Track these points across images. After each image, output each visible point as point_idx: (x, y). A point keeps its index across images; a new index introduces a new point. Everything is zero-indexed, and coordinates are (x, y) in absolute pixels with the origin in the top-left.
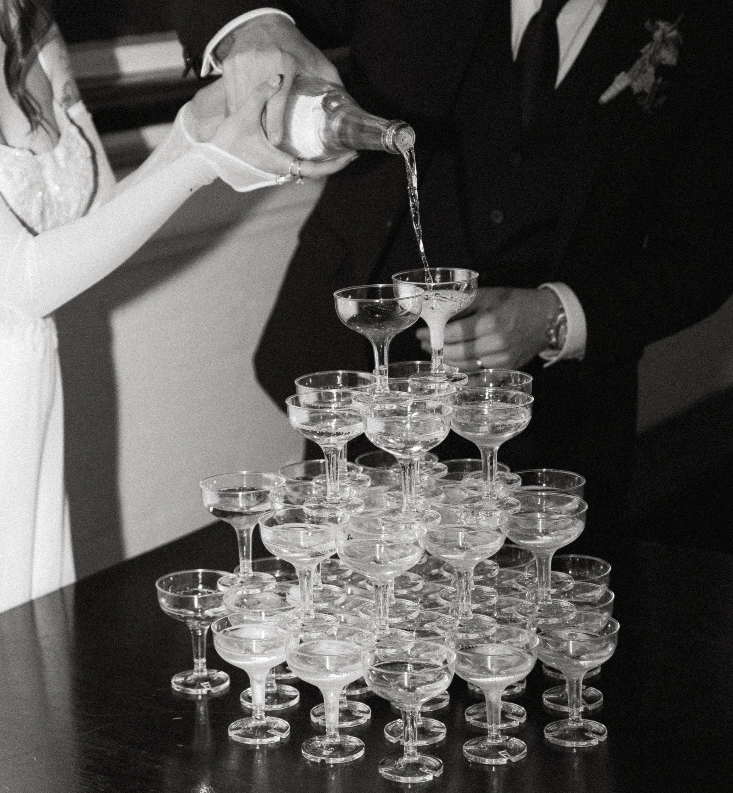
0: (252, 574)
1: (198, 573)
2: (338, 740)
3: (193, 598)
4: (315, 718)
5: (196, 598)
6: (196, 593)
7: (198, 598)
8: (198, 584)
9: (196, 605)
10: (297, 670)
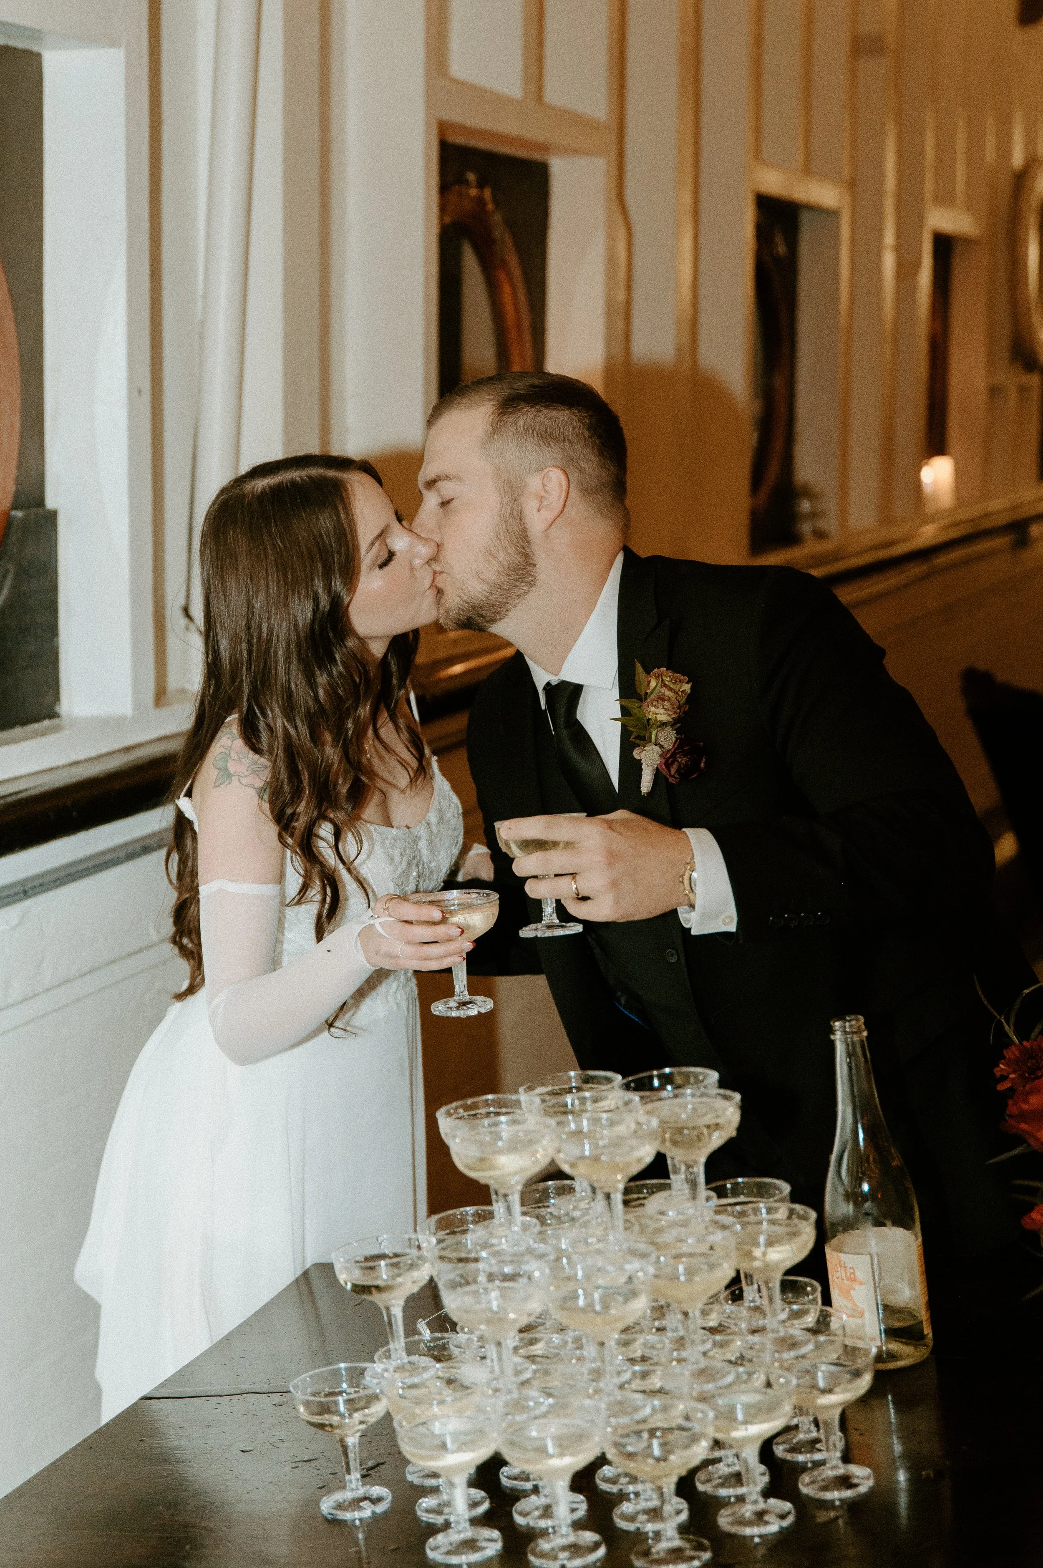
0: (406, 1359)
1: (339, 1369)
2: (571, 1539)
3: (338, 1400)
4: (523, 1519)
5: (340, 1399)
6: (340, 1393)
7: (344, 1401)
8: (342, 1382)
9: (342, 1408)
10: (519, 1460)
